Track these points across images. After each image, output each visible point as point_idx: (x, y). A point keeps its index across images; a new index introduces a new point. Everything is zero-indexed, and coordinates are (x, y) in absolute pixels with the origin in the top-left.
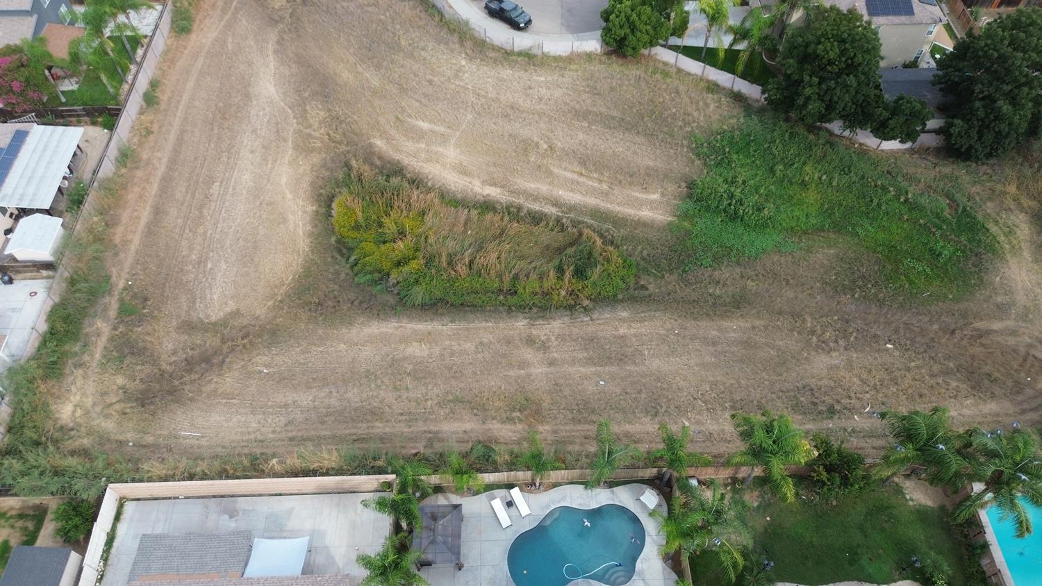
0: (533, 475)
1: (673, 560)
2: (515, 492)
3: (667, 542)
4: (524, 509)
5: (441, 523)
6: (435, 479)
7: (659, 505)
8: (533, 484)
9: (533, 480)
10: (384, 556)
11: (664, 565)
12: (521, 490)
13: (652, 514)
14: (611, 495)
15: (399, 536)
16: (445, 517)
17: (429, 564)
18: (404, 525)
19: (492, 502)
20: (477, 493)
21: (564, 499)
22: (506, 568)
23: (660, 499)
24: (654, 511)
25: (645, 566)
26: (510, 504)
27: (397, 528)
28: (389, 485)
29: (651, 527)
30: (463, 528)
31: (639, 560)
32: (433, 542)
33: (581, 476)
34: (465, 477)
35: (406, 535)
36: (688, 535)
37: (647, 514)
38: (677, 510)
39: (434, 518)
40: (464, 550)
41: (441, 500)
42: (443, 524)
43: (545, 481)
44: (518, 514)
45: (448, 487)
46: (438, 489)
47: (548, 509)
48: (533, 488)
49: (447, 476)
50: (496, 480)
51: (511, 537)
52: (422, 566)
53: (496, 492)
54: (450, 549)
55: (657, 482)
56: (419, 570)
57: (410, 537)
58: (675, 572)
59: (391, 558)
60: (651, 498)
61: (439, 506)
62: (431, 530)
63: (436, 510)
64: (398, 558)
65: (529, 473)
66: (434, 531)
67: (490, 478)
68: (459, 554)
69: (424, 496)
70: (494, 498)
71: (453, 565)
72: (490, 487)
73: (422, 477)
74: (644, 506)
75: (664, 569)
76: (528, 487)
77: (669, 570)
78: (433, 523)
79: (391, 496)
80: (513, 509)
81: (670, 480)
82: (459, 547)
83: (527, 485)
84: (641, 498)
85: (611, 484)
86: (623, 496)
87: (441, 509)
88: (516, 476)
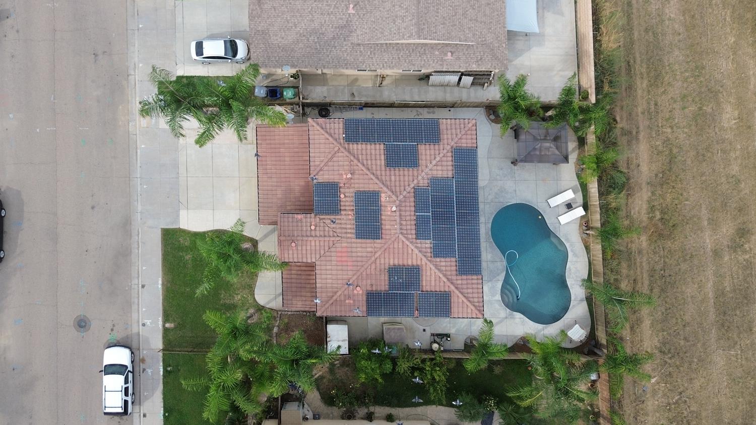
0: (597, 228)
1: (522, 345)
2: (580, 212)
3: (539, 343)
4: (565, 219)
5: (552, 145)
6: (591, 139)
7: (571, 341)
8: (588, 228)
9: (592, 228)
10: (524, 98)
11: (519, 337)
12: (582, 217)
13: (563, 333)
14: (579, 299)
15: (541, 110)
16: (557, 148)
17: (517, 136)
18: (550, 113)
19: (571, 190)
20: (579, 176)
21: (575, 255)
22: (513, 202)
23: (577, 342)
24: (566, 335)
25: (517, 320)
26: (569, 206)
27: (547, 107)
28: (585, 97)
29: (552, 330)
30: (547, 165)
31: (522, 316)
32: (535, 139)
33: (597, 274)
34: (595, 166)
35: (541, 115)
36: (546, 362)
37: (563, 328)
38: (568, 357)
39: (556, 139)
40: (528, 166)
41: (572, 145)
42: (551, 147)
43: (591, 239)
44: (560, 213)
45: (585, 152)
46: (582, 142)
47: (566, 240)
48: (584, 228)
49: (595, 150)
50: (591, 195)
51: (540, 206)
52: (514, 130)
53: (580, 194)
54: (529, 153)
55: (593, 343)
56: (511, 128)
57: (539, 119)
58: (513, 346)
59: (522, 103)
60: (578, 334)
61: (567, 143)
62: (546, 136)
63: (563, 140)
64: (522, 109)
65: (598, 225)
66: (544, 139)
67: (594, 189)
68: (525, 161)
69: (576, 130)
70: (574, 193)
71: (516, 157)
72: (584, 188)
73: (593, 127)
74: (570, 327)
75: (515, 337)
76: (585, 224)
77: (515, 341)
78: (552, 138)
79: (576, 101)
80: (565, 209)
81: (595, 354)
82: (531, 161)
83: (587, 222)
84: (577, 325)
85: (589, 300)
86: (578, 309)
87: (563, 145)
88: (596, 212)
